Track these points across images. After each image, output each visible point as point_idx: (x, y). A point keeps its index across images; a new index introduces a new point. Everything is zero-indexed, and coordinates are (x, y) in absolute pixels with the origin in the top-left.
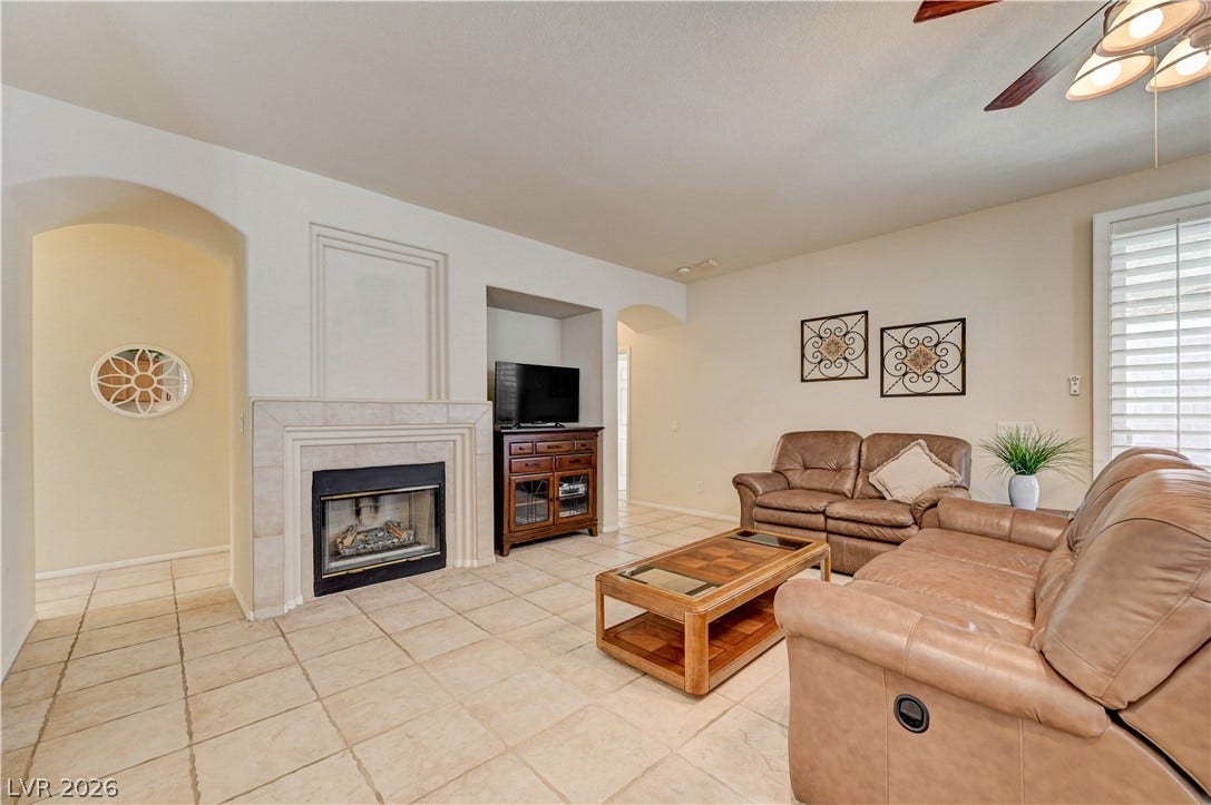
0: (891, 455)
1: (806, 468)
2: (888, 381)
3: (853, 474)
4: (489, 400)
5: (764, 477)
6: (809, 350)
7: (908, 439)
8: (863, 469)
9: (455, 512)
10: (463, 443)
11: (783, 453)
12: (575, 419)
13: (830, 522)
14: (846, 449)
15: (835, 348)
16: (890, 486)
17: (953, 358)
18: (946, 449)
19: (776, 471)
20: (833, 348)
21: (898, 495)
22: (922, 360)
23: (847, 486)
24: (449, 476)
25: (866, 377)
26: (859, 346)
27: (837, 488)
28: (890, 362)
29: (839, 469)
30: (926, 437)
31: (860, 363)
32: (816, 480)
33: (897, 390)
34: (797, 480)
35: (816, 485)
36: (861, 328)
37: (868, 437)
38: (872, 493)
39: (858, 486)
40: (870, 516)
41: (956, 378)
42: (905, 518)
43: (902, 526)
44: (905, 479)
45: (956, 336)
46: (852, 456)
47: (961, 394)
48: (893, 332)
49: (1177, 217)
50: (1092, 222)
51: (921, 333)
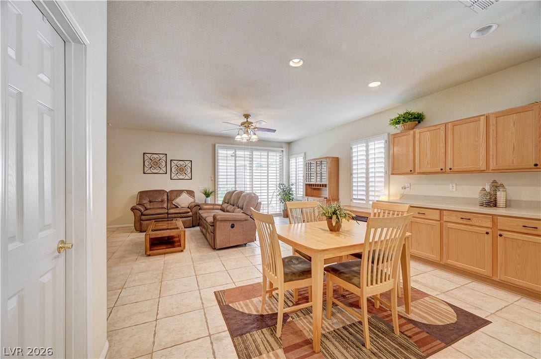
0: (178, 196)
2: (173, 175)
3: (166, 202)
6: (146, 164)
7: (182, 191)
8: (169, 200)
11: (140, 198)
13: (169, 215)
14: (163, 195)
15: (155, 164)
16: (180, 204)
17: (189, 170)
18: (191, 193)
19: (139, 204)
20: (155, 163)
21: (183, 206)
22: (181, 170)
23: (165, 206)
25: (166, 173)
26: (164, 164)
27: (163, 207)
28: (173, 170)
30: (186, 190)
31: (164, 169)
32: (156, 205)
33: (176, 178)
34: (148, 206)
35: (156, 207)
36: (164, 159)
37: (169, 191)
38: (174, 206)
39: (169, 205)
40: (181, 211)
41: (190, 175)
42: (189, 210)
43: (189, 212)
44: (184, 201)
45: (190, 165)
46: (165, 197)
47: (191, 179)
48: (174, 161)
49: (227, 148)
50: (215, 145)
51: (181, 163)
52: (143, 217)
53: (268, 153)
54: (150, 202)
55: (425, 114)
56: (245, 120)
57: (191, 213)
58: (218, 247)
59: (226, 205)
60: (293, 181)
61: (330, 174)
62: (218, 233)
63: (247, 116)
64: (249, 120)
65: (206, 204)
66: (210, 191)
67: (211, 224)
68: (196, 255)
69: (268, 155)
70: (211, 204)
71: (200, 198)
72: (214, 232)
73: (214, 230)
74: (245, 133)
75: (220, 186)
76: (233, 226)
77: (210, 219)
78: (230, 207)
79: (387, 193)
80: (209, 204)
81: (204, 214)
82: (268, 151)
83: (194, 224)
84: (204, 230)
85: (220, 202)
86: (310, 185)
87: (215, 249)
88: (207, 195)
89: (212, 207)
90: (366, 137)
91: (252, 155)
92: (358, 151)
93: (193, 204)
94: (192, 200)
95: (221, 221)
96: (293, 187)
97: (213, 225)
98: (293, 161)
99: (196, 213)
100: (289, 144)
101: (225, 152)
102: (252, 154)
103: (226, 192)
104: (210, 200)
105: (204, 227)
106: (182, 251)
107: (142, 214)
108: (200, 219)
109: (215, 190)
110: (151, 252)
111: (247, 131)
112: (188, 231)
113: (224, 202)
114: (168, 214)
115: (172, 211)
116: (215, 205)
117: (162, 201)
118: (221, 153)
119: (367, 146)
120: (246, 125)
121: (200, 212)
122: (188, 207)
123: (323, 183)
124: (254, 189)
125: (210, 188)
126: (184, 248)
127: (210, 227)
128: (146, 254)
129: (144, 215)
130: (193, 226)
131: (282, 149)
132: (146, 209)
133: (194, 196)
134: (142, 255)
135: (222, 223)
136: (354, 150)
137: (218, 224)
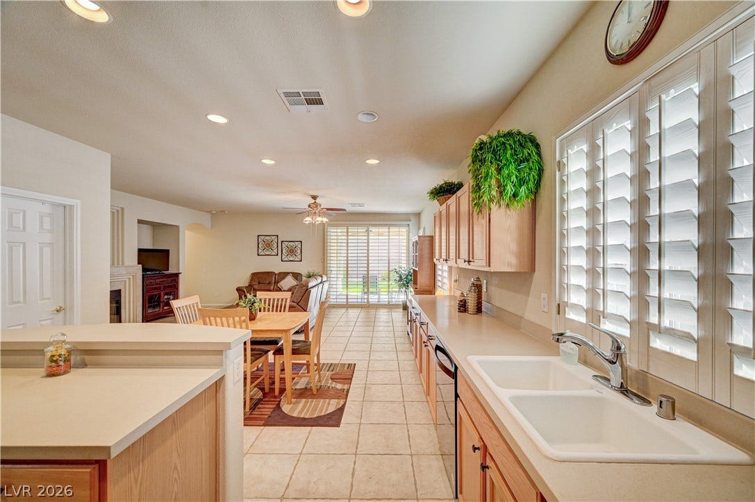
0: (283, 278)
1: (259, 283)
2: (283, 256)
4: (139, 264)
5: (246, 287)
6: (260, 246)
7: (287, 274)
8: (277, 282)
9: (125, 309)
10: (129, 283)
11: (252, 279)
12: (168, 270)
14: (272, 277)
15: (268, 245)
16: (283, 286)
17: (299, 251)
18: (296, 276)
19: (250, 285)
21: (285, 289)
22: (292, 251)
23: (272, 288)
24: (122, 292)
25: (277, 255)
26: (275, 245)
28: (284, 251)
29: (269, 283)
30: (292, 273)
31: (276, 251)
32: (262, 287)
33: (286, 259)
34: (257, 288)
36: (276, 240)
37: (277, 273)
41: (299, 257)
44: (288, 284)
45: (300, 246)
46: (273, 280)
47: (300, 261)
48: (285, 243)
49: (338, 226)
51: (292, 244)
56: (313, 201)
63: (314, 197)
69: (389, 232)
79: (449, 286)
82: (388, 226)
100: (419, 215)
101: (336, 230)
111: (315, 213)
120: (313, 206)
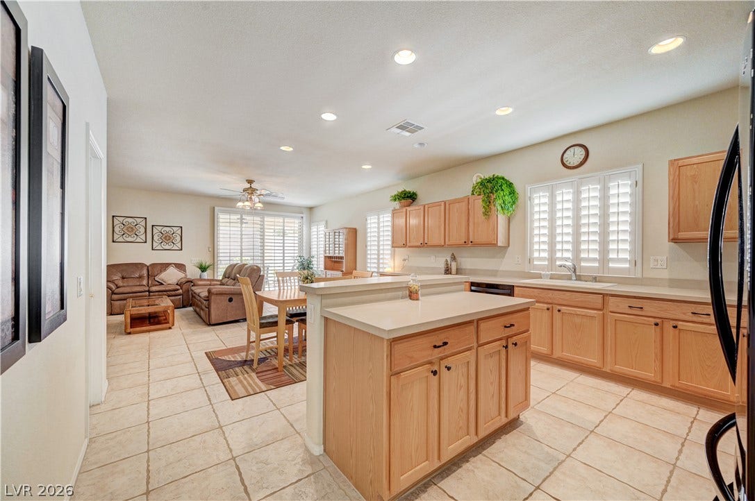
0: (162, 270)
2: (155, 244)
3: (146, 278)
6: (117, 229)
7: (168, 265)
8: (151, 276)
11: (110, 273)
13: (151, 293)
14: (142, 270)
15: (130, 230)
16: (166, 280)
17: (178, 238)
18: (180, 267)
21: (169, 282)
22: (167, 238)
23: (145, 282)
25: (146, 242)
26: (142, 230)
27: (141, 284)
28: (156, 238)
30: (173, 264)
31: (143, 237)
32: (131, 282)
33: (159, 247)
34: (120, 283)
35: (131, 284)
36: (143, 223)
37: (150, 265)
38: (157, 283)
39: (150, 282)
40: (167, 289)
41: (179, 245)
42: (178, 287)
43: (178, 290)
44: (171, 277)
45: (179, 232)
46: (145, 272)
47: (181, 250)
48: (157, 227)
49: (230, 213)
50: (214, 208)
51: (168, 229)
52: (115, 297)
53: (284, 219)
54: (123, 278)
55: (418, 193)
56: (248, 186)
57: (181, 291)
58: (213, 321)
59: (227, 279)
60: (314, 253)
61: (347, 245)
62: (213, 306)
63: (250, 182)
64: (253, 186)
65: (201, 279)
66: (207, 264)
67: (207, 299)
68: (187, 331)
69: (284, 222)
70: (208, 280)
71: (193, 272)
72: (209, 307)
73: (209, 305)
74: (247, 201)
75: (221, 258)
76: (230, 300)
77: (204, 294)
78: (230, 281)
79: (392, 265)
80: (205, 280)
81: (197, 290)
82: (284, 217)
83: (185, 304)
84: (198, 310)
85: (220, 278)
86: (330, 257)
87: (210, 325)
88: (203, 269)
89: (209, 283)
90: (378, 210)
91: (263, 222)
92: (372, 222)
93: (184, 280)
94: (183, 275)
95: (217, 294)
96: (313, 259)
97: (208, 299)
98: (314, 229)
99: (188, 291)
100: (311, 209)
101: (228, 216)
102: (264, 219)
103: (227, 266)
104: (206, 275)
105: (197, 306)
106: (170, 328)
107: (113, 293)
108: (193, 296)
109: (214, 263)
110: (131, 330)
111: (251, 198)
112: (177, 312)
113: (225, 276)
114: (149, 291)
115: (154, 289)
116: (213, 280)
117: (141, 277)
118: (222, 218)
119: (379, 219)
120: (250, 191)
121: (193, 288)
122: (177, 284)
123: (341, 255)
124: (265, 262)
125: (207, 261)
126: (173, 325)
127: (205, 302)
128: (125, 332)
129: (115, 294)
130: (184, 307)
131: (302, 215)
132: (118, 287)
133: (185, 271)
134: (121, 334)
135: (219, 297)
136: (369, 221)
137: (213, 297)
